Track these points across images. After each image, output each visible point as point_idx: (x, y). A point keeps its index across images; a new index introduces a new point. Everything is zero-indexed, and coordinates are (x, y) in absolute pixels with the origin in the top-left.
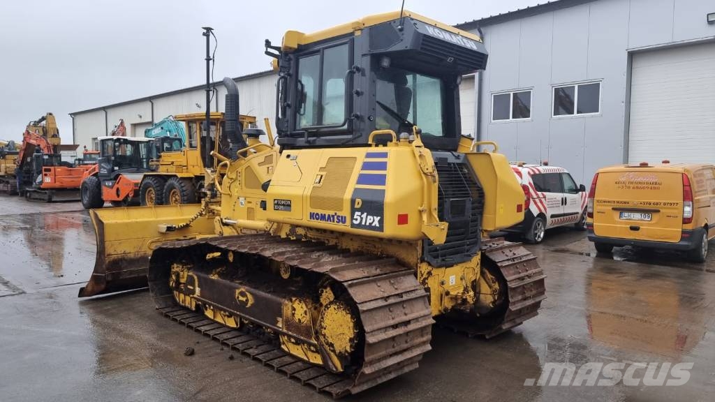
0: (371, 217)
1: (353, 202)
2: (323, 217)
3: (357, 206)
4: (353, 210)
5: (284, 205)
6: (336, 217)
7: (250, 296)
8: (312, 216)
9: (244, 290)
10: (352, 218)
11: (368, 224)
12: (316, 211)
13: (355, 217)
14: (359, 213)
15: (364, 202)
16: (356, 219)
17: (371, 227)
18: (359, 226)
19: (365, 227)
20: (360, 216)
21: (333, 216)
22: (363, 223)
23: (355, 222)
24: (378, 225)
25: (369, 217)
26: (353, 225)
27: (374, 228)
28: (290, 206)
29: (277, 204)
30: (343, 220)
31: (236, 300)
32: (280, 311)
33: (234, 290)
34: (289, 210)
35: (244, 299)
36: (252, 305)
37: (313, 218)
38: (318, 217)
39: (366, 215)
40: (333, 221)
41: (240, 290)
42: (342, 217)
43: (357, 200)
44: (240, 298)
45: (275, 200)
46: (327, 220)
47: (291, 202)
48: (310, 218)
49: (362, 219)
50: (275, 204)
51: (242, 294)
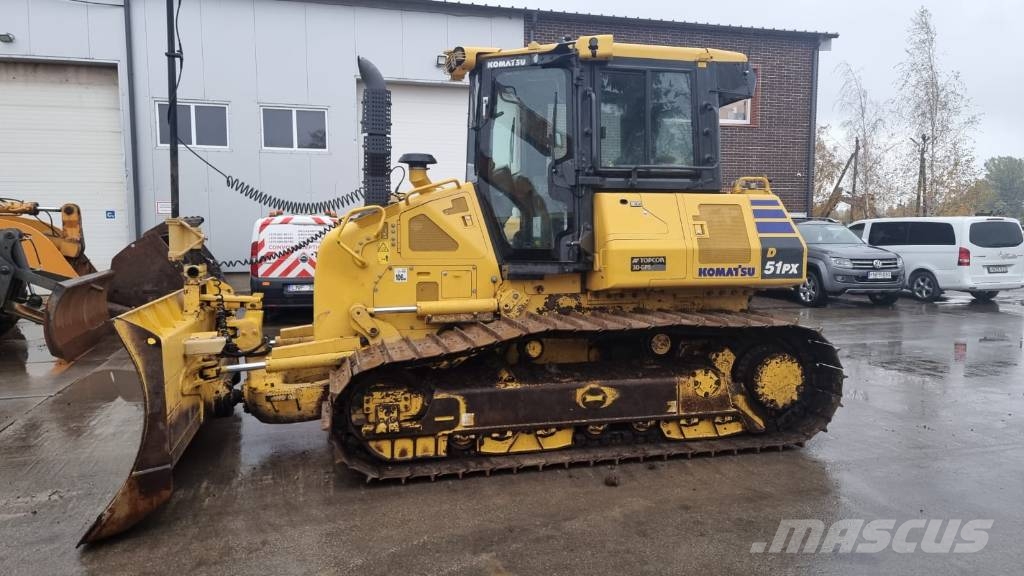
0: (788, 265)
1: (764, 252)
2: (720, 272)
3: (769, 255)
4: (765, 260)
5: (652, 263)
6: (740, 270)
7: (609, 391)
8: (702, 272)
9: (595, 386)
10: (763, 268)
11: (783, 272)
13: (767, 267)
14: (773, 263)
15: (778, 251)
16: (769, 270)
17: (787, 275)
18: (774, 275)
19: (781, 276)
20: (774, 265)
21: (736, 270)
22: (778, 272)
23: (766, 272)
24: (796, 272)
25: (785, 265)
26: (764, 276)
27: (793, 276)
28: (664, 264)
29: (639, 263)
30: (751, 272)
31: (577, 405)
32: (672, 394)
33: (571, 392)
34: (664, 269)
35: (599, 398)
36: (614, 401)
37: (705, 275)
38: (712, 272)
39: (780, 263)
40: (737, 274)
41: (587, 388)
42: (749, 269)
43: (770, 249)
44: (590, 398)
45: (633, 259)
46: (727, 275)
47: (664, 258)
48: (700, 275)
49: (776, 268)
50: (633, 264)
51: (593, 392)
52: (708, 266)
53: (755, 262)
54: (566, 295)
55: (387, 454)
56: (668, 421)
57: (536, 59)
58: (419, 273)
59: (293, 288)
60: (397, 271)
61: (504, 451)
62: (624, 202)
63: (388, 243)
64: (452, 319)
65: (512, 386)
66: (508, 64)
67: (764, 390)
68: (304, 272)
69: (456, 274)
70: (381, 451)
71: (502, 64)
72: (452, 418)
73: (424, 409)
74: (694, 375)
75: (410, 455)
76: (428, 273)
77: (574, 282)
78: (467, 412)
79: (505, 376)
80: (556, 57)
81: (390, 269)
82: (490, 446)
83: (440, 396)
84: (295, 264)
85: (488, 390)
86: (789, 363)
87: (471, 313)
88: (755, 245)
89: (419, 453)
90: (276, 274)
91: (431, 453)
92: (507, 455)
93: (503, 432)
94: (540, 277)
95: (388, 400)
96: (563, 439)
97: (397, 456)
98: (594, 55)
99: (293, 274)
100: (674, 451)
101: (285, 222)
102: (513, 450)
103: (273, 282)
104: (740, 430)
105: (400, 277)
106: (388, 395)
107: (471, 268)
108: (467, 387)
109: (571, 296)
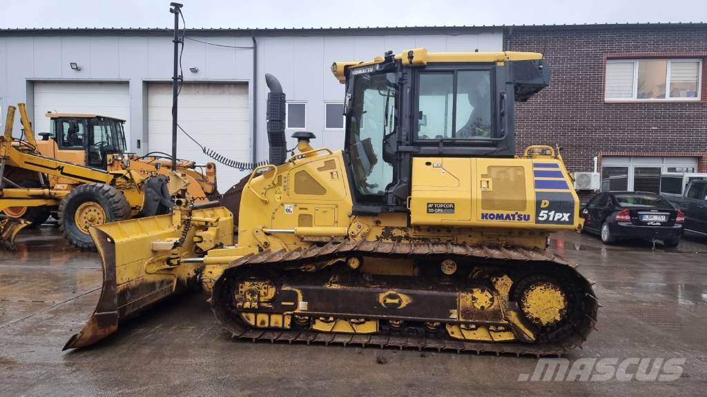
1: (538, 203)
2: (500, 217)
3: (543, 206)
4: (538, 209)
5: (443, 208)
6: (516, 216)
7: (404, 297)
8: (484, 216)
9: (394, 293)
11: (556, 219)
12: (485, 212)
13: (541, 214)
14: (547, 212)
15: (551, 203)
16: (543, 217)
17: (559, 222)
18: (547, 221)
19: (553, 222)
20: (547, 214)
21: (513, 216)
22: (551, 219)
23: (540, 219)
24: (567, 220)
25: (557, 214)
26: (537, 221)
27: (564, 222)
28: (454, 208)
29: (433, 207)
31: (380, 304)
32: (453, 304)
33: (376, 295)
34: (453, 212)
35: (396, 301)
36: (407, 305)
37: (487, 218)
38: (492, 217)
39: (553, 212)
40: (514, 219)
41: (387, 294)
42: (525, 216)
43: (544, 201)
44: (389, 301)
45: (428, 204)
46: (506, 219)
47: (453, 204)
48: (483, 218)
49: (549, 216)
50: (428, 208)
51: (391, 296)
52: (489, 212)
53: (530, 210)
54: (398, 228)
55: (252, 322)
57: (377, 68)
58: (301, 209)
60: (287, 206)
61: (329, 330)
62: (428, 164)
63: (281, 189)
65: (335, 287)
66: (363, 72)
67: (529, 310)
69: (325, 210)
70: (249, 319)
71: (360, 72)
72: (293, 304)
73: (276, 296)
74: (472, 292)
75: (267, 325)
76: (306, 209)
78: (304, 300)
79: (331, 279)
80: (385, 66)
81: (282, 205)
82: (319, 326)
83: (286, 288)
85: (318, 288)
86: (553, 291)
88: (531, 198)
89: (273, 324)
91: (280, 326)
92: (330, 333)
93: (327, 317)
94: (378, 214)
95: (253, 287)
96: (370, 327)
97: (258, 324)
102: (334, 330)
104: (513, 338)
105: (288, 210)
106: (254, 285)
107: (334, 206)
108: (305, 284)
109: (402, 229)
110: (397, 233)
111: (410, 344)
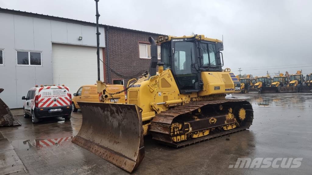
1: (235, 85)
2: (228, 90)
3: (236, 86)
4: (235, 87)
5: (218, 88)
6: (231, 89)
7: (215, 119)
9: (212, 118)
12: (226, 88)
15: (237, 84)
18: (237, 90)
25: (238, 88)
26: (235, 90)
27: (239, 90)
28: (219, 88)
30: (233, 89)
31: (209, 123)
32: (224, 119)
33: (208, 120)
35: (213, 121)
36: (216, 122)
41: (211, 119)
44: (212, 121)
45: (214, 87)
51: (213, 120)
53: (233, 88)
55: (175, 141)
56: (224, 126)
57: (186, 39)
58: (164, 94)
59: (52, 110)
60: (159, 93)
62: (209, 74)
63: (157, 86)
64: (173, 105)
65: (198, 120)
66: (178, 40)
67: (240, 116)
68: (55, 105)
69: (171, 93)
71: (177, 40)
72: (188, 129)
73: (182, 127)
74: (228, 114)
75: (180, 140)
77: (196, 94)
78: (191, 127)
79: (196, 117)
80: (191, 40)
81: (158, 93)
82: (195, 136)
83: (185, 123)
84: (52, 102)
85: (194, 121)
86: (243, 110)
87: (177, 103)
88: (233, 84)
89: (182, 140)
90: (45, 106)
91: (184, 139)
92: (198, 138)
93: (197, 132)
94: (191, 93)
95: (175, 126)
96: (207, 133)
97: (177, 141)
98: (201, 39)
99: (51, 106)
100: (227, 133)
101: (48, 88)
102: (199, 136)
103: (44, 108)
104: (236, 127)
105: (160, 95)
106: (175, 124)
107: (173, 92)
108: (190, 121)
109: (195, 98)
110: (194, 99)
111: (219, 135)
